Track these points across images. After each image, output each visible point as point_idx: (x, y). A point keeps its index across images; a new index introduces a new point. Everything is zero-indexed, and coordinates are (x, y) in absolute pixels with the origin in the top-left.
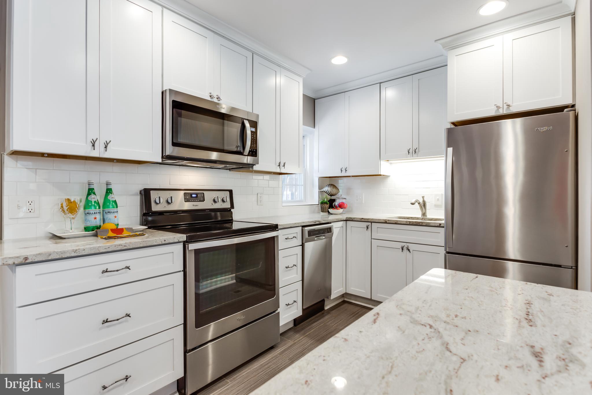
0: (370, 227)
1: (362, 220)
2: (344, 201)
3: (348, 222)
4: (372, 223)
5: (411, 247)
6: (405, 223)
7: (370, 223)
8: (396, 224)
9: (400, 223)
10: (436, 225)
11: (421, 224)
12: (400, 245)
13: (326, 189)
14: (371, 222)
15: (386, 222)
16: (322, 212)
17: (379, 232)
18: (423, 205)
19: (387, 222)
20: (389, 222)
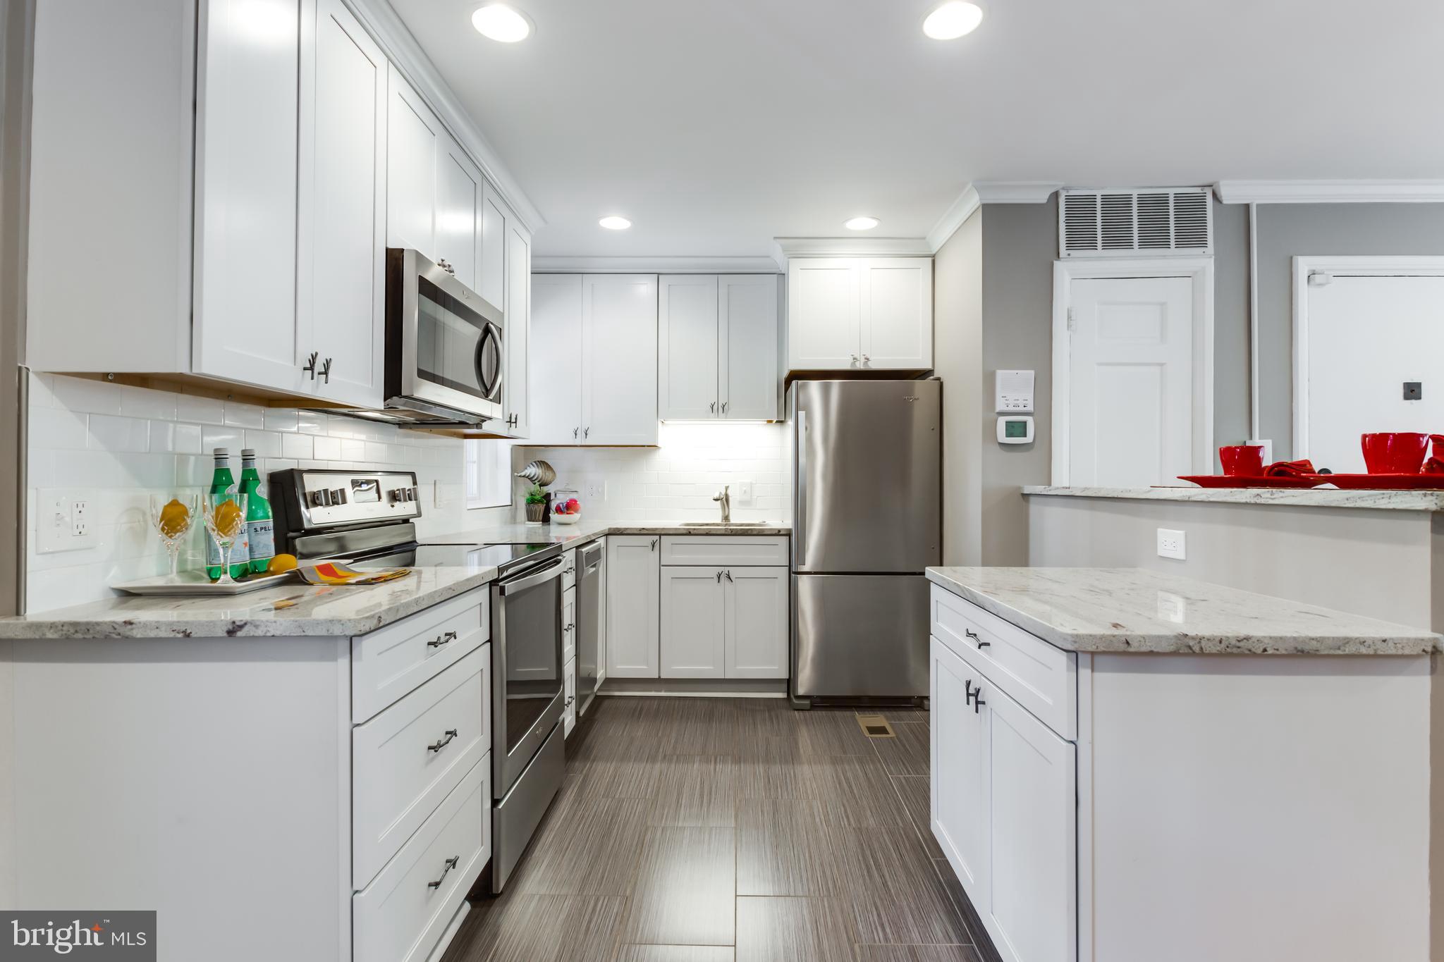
0: (658, 543)
1: (642, 532)
2: (574, 496)
3: (611, 538)
4: (662, 537)
5: (734, 572)
6: (723, 532)
7: (658, 537)
8: (707, 534)
9: (714, 532)
10: (774, 533)
11: (749, 532)
12: (714, 572)
13: (533, 471)
14: (660, 535)
15: (690, 532)
16: (529, 520)
17: (674, 552)
18: (725, 500)
19: (692, 533)
20: (696, 532)
